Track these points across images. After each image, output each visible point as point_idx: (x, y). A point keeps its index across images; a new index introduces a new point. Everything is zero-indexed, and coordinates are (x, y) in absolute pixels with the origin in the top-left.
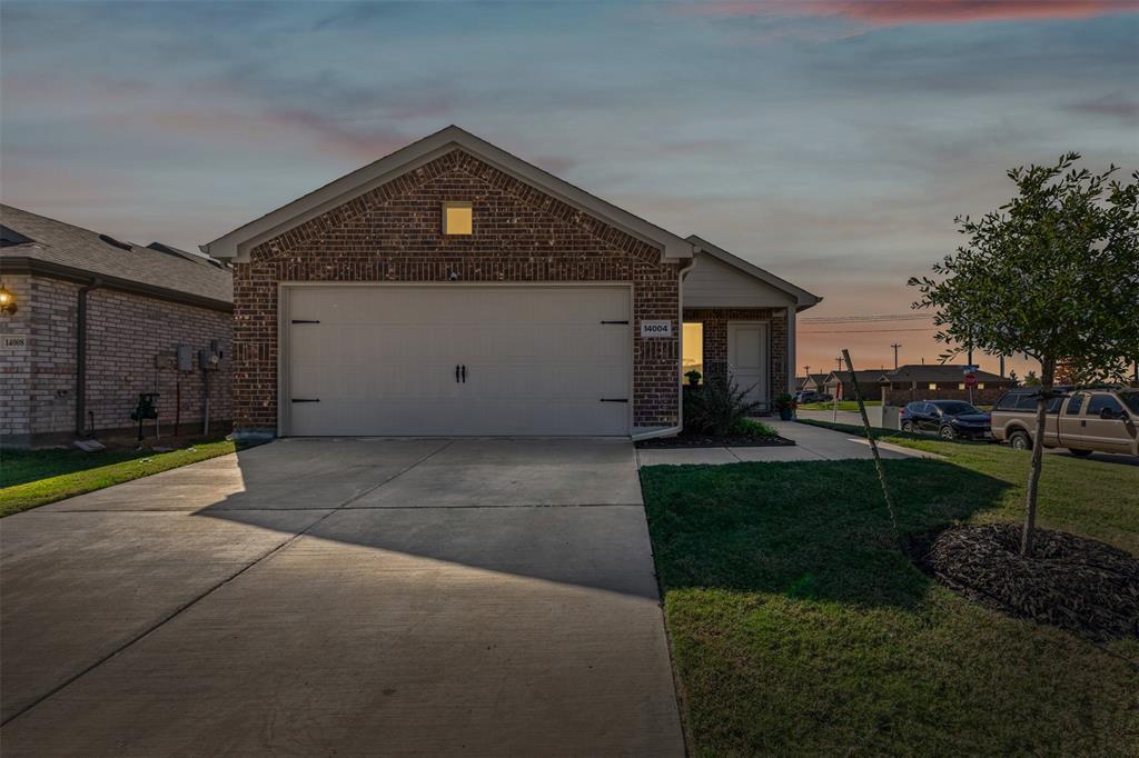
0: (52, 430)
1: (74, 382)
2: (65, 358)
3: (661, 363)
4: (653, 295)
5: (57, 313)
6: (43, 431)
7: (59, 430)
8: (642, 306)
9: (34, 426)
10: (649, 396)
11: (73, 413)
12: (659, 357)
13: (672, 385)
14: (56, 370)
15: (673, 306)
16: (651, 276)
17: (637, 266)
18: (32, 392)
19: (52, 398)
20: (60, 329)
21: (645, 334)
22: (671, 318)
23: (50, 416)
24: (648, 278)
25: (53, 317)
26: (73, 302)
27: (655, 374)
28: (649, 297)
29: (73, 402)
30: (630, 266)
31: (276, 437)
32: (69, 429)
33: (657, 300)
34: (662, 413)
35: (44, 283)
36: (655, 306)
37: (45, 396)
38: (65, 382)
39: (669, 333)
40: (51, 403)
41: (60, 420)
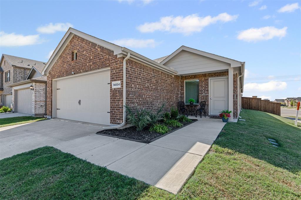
0: (39, 113)
1: (45, 103)
2: (43, 99)
3: (118, 99)
4: (115, 71)
5: (40, 90)
6: (37, 113)
7: (41, 113)
8: (112, 76)
9: (35, 112)
10: (114, 112)
11: (44, 110)
12: (117, 96)
13: (120, 108)
14: (40, 101)
15: (121, 75)
16: (115, 64)
17: (111, 61)
18: (35, 106)
19: (40, 107)
20: (41, 93)
21: (113, 87)
22: (121, 80)
23: (39, 110)
24: (114, 65)
25: (40, 91)
26: (44, 87)
27: (116, 103)
28: (114, 72)
29: (44, 108)
30: (109, 61)
31: (52, 118)
32: (44, 113)
33: (117, 73)
34: (118, 119)
35: (37, 84)
36: (116, 76)
37: (38, 106)
38: (43, 104)
39: (119, 86)
40: (39, 108)
41: (42, 111)
